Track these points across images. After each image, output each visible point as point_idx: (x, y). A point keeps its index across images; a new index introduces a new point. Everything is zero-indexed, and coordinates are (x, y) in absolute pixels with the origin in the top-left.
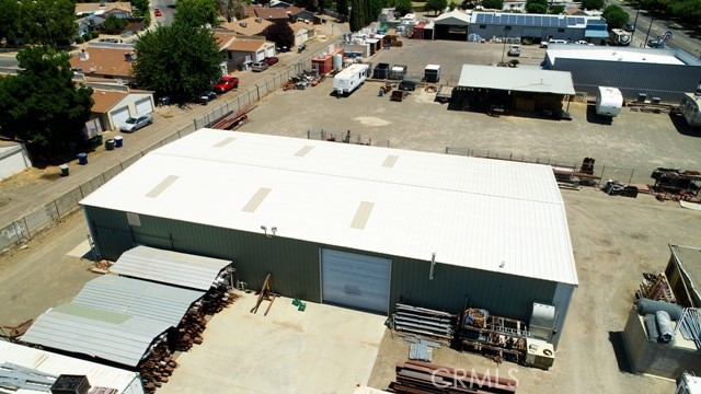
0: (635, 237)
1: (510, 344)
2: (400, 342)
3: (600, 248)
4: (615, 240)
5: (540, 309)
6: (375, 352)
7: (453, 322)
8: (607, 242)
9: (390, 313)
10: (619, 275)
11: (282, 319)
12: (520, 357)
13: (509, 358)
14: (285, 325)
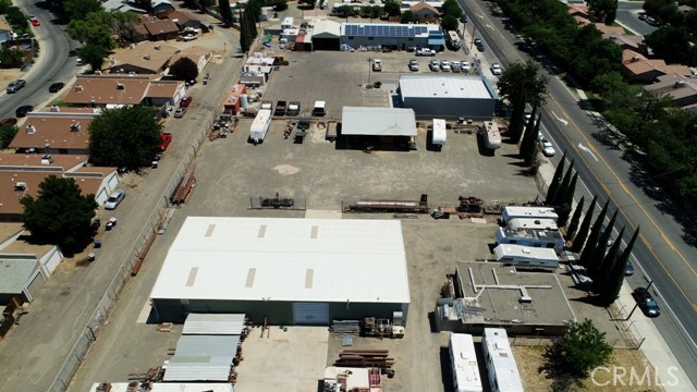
0: (445, 250)
1: (385, 330)
2: (337, 338)
3: (427, 261)
4: (436, 254)
5: (396, 314)
6: (327, 345)
7: (360, 324)
8: (431, 256)
9: (329, 324)
10: (435, 277)
11: (277, 338)
12: (391, 335)
13: (386, 336)
14: (280, 341)
